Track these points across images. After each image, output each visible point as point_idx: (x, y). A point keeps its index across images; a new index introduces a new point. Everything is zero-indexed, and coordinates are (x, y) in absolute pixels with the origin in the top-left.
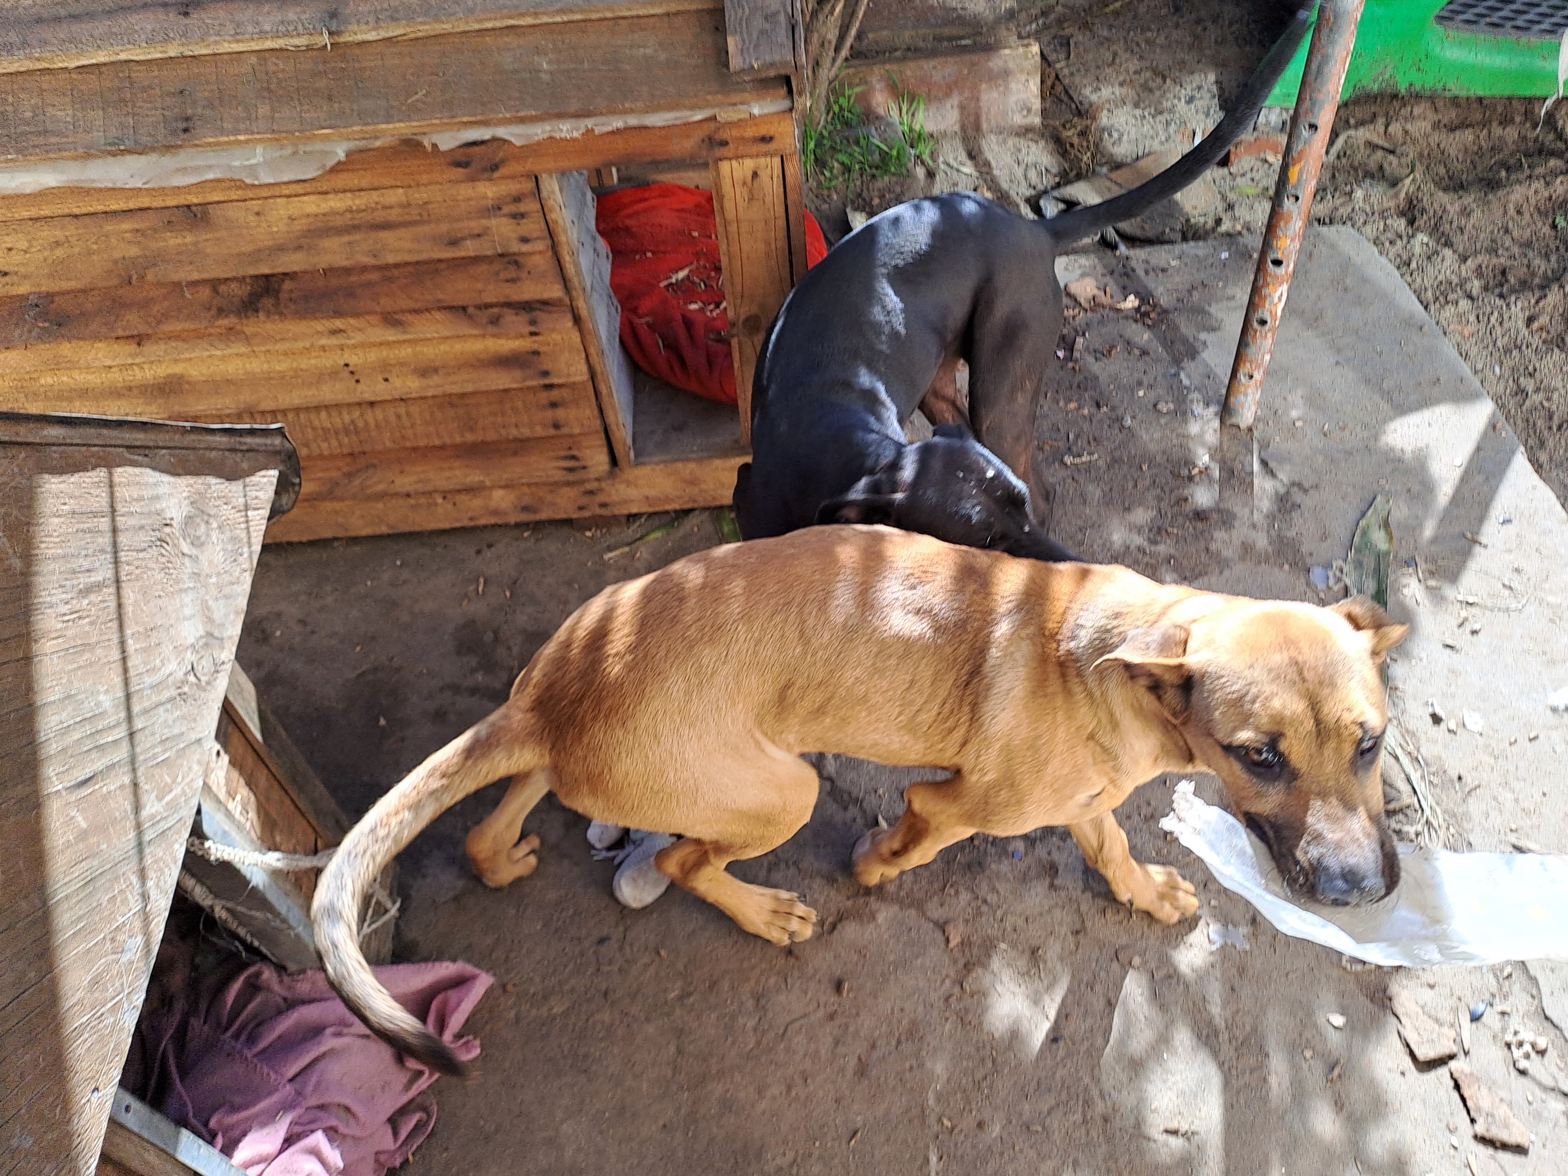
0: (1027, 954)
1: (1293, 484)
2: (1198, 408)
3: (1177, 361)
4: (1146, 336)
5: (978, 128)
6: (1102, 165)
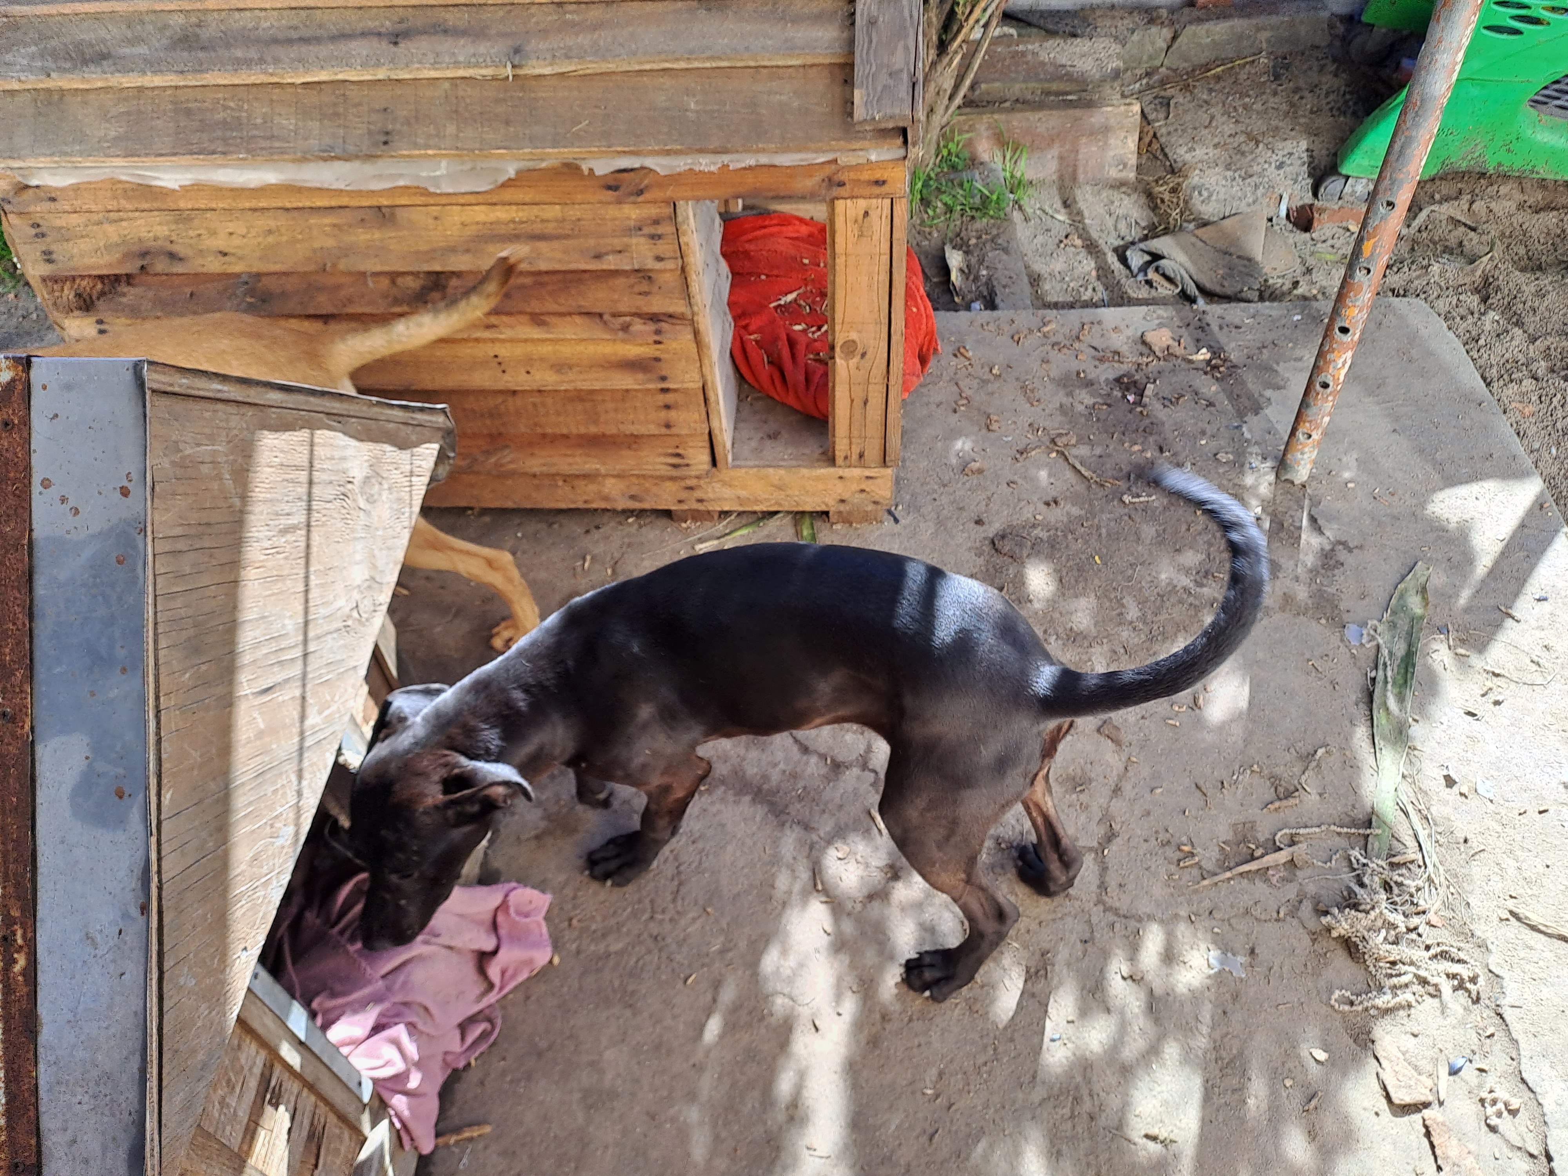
0: (1037, 956)
1: (1340, 543)
2: (1256, 462)
3: (1241, 414)
4: (1213, 388)
5: (1074, 179)
6: (1189, 222)
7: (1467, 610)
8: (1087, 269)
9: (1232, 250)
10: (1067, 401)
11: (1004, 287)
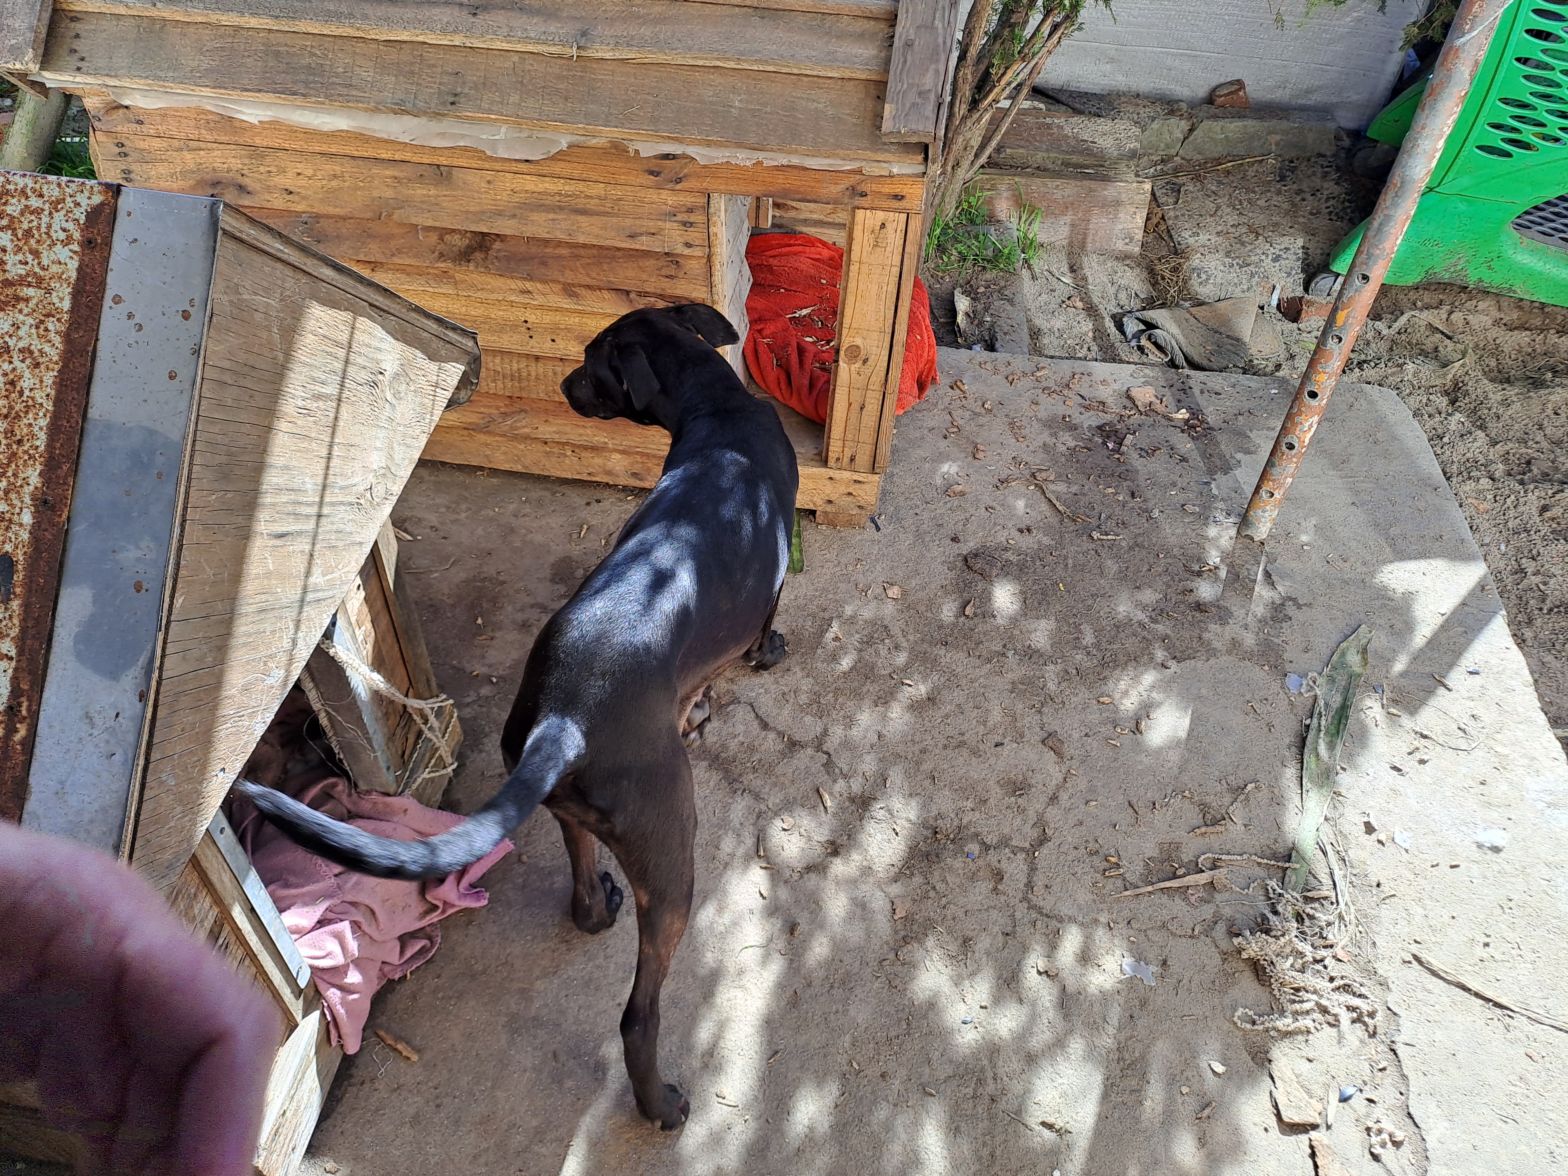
0: (960, 941)
1: (1290, 599)
2: (1220, 517)
3: (1211, 472)
4: (1188, 446)
5: (1083, 247)
6: (1185, 300)
7: (1403, 674)
8: (1085, 329)
9: (1222, 330)
10: (1051, 441)
11: (1005, 334)
